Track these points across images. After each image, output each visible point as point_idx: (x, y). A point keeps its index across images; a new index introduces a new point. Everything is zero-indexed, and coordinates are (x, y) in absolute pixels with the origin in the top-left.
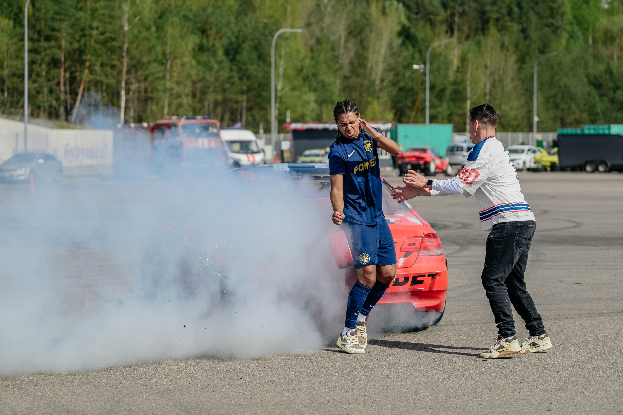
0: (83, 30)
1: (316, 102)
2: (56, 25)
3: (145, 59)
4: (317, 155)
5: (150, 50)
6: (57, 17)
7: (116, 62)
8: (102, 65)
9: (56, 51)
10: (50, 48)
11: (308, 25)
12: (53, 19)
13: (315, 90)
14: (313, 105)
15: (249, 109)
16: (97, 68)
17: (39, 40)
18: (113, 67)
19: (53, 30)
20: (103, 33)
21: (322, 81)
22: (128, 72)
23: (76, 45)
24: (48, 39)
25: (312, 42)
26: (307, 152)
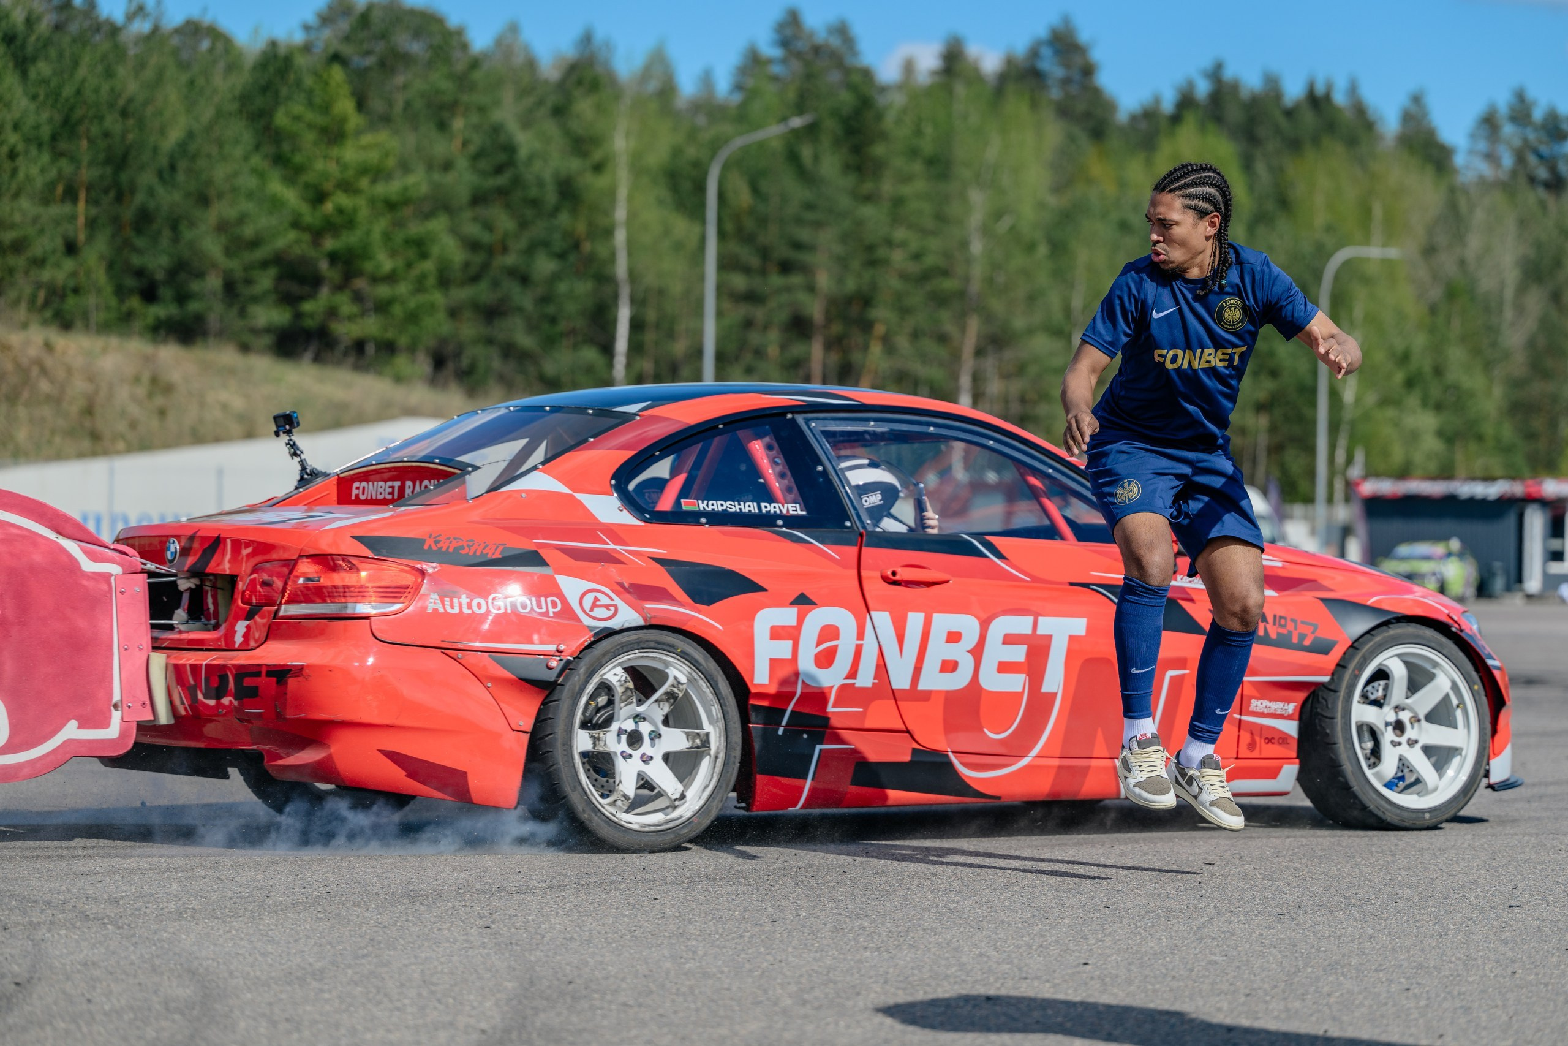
0: (870, 248)
1: (1440, 433)
2: (804, 234)
3: (1019, 323)
4: (1427, 558)
5: (1032, 298)
6: (810, 216)
7: (950, 328)
8: (915, 335)
9: (802, 297)
10: (788, 289)
11: (1429, 251)
12: (799, 221)
13: (1438, 407)
14: (1431, 444)
15: (1276, 450)
16: (902, 342)
17: (763, 272)
18: (942, 339)
19: (798, 246)
20: (917, 257)
21: (1456, 387)
22: (979, 353)
23: (851, 285)
24: (786, 267)
25: (1436, 293)
26: (1403, 550)
